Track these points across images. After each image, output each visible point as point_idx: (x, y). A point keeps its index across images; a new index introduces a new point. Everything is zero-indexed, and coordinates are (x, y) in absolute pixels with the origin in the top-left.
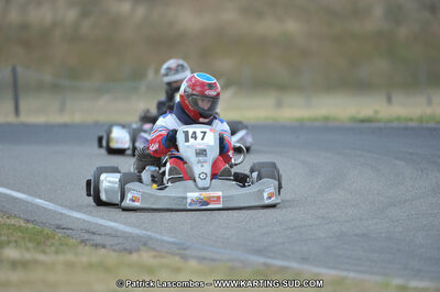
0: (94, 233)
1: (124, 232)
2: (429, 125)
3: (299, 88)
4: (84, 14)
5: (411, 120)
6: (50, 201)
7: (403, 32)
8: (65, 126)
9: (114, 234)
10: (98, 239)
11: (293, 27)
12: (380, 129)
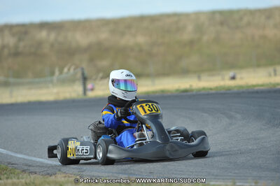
0: (30, 166)
1: (48, 164)
2: (222, 91)
3: (148, 76)
4: (20, 40)
5: (211, 89)
6: (5, 149)
7: (205, 38)
8: (12, 105)
9: (42, 166)
10: (32, 169)
11: (141, 39)
12: (194, 96)
